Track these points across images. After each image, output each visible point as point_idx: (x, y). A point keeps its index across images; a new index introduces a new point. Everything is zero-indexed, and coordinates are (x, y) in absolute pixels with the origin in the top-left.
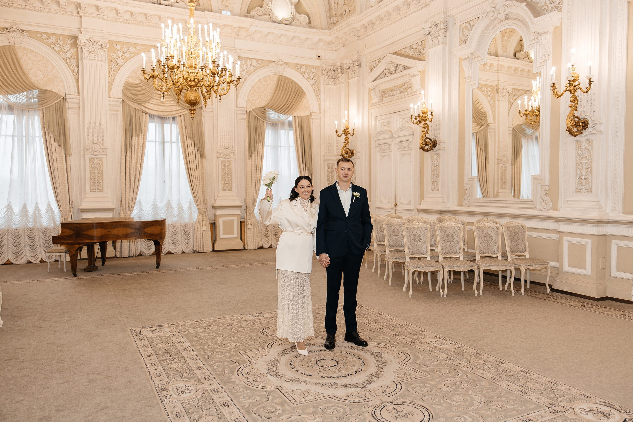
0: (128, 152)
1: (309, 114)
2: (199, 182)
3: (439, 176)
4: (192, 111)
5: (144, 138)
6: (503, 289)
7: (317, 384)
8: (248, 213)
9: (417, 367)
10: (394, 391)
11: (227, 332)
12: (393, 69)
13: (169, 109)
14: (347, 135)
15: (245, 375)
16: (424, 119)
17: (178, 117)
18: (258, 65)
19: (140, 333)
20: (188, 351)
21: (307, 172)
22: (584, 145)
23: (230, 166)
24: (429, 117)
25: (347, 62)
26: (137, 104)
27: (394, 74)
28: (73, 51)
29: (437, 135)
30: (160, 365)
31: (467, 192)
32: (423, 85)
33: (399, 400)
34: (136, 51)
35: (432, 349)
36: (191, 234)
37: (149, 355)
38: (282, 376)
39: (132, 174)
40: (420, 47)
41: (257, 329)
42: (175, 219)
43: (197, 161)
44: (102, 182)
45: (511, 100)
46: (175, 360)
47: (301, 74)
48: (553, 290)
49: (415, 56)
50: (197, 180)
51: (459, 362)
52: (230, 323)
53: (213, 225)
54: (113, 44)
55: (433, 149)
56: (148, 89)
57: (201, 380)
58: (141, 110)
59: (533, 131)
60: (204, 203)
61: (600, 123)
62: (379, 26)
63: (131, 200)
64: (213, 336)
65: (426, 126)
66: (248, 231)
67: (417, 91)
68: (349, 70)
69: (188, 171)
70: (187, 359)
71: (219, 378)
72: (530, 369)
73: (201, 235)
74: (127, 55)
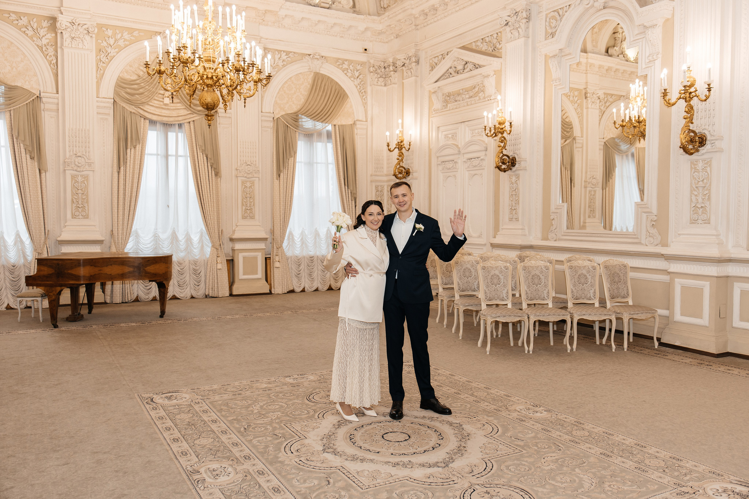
0: (122, 168)
1: (352, 123)
2: (212, 207)
3: (518, 203)
4: (210, 117)
5: (142, 150)
6: (600, 344)
7: (387, 463)
8: (275, 247)
9: (509, 441)
10: (484, 470)
11: (263, 399)
12: (460, 67)
13: (174, 113)
14: (401, 150)
15: (295, 453)
16: (501, 131)
17: (185, 124)
18: (288, 59)
19: (152, 400)
20: (217, 423)
21: (350, 195)
22: (700, 165)
23: (253, 187)
24: (508, 128)
25: (401, 57)
26: (133, 107)
27: (462, 73)
28: (51, 36)
29: (516, 152)
30: (184, 441)
31: (553, 223)
32: (498, 88)
33: (491, 482)
34: (132, 38)
35: (523, 419)
36: (202, 274)
37: (168, 429)
38: (342, 453)
39: (127, 196)
40: (495, 41)
41: (302, 395)
42: (181, 254)
43: (211, 180)
44: (88, 206)
45: (602, 108)
46: (203, 435)
47: (343, 71)
48: (661, 344)
49: (489, 52)
50: (210, 204)
51: (559, 434)
52: (265, 388)
53: (231, 262)
54: (103, 28)
55: (511, 169)
56: (147, 87)
57: (240, 459)
58: (139, 114)
59: (628, 146)
60: (219, 235)
61: (721, 138)
62: (443, 13)
63: (125, 229)
64: (247, 404)
65: (503, 140)
66: (275, 270)
67: (491, 96)
68: (404, 68)
69: (199, 193)
70: (217, 433)
71: (263, 457)
72: (645, 441)
73: (216, 274)
74: (121, 43)
